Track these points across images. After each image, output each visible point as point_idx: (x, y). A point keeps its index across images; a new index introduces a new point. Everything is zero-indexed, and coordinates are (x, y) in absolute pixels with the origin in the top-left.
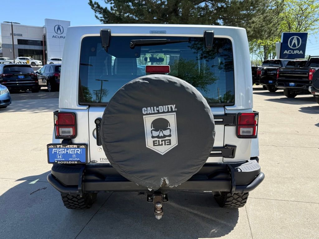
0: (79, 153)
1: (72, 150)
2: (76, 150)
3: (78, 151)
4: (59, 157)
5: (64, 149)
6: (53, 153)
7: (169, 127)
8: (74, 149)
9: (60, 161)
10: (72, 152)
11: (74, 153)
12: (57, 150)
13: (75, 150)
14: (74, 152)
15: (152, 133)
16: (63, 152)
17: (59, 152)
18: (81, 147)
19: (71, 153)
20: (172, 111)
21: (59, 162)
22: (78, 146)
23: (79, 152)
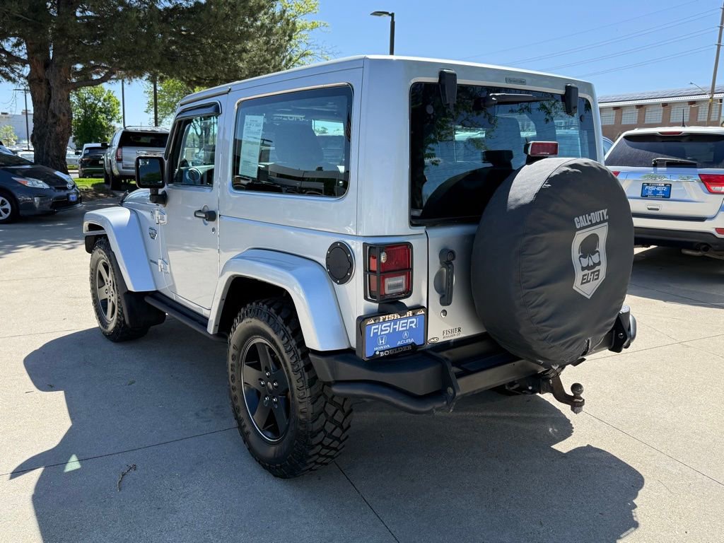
0: (414, 327)
1: (403, 323)
2: (409, 320)
3: (413, 322)
4: (380, 342)
5: (389, 324)
6: (372, 335)
7: (597, 249)
8: (406, 321)
9: (383, 351)
10: (402, 327)
11: (405, 329)
12: (378, 329)
13: (407, 323)
14: (406, 326)
15: (580, 260)
16: (387, 330)
17: (382, 331)
18: (419, 313)
19: (401, 329)
20: (604, 221)
21: (382, 354)
22: (414, 311)
23: (413, 325)
